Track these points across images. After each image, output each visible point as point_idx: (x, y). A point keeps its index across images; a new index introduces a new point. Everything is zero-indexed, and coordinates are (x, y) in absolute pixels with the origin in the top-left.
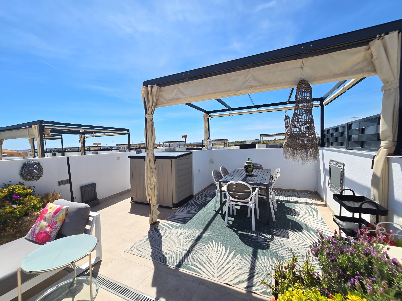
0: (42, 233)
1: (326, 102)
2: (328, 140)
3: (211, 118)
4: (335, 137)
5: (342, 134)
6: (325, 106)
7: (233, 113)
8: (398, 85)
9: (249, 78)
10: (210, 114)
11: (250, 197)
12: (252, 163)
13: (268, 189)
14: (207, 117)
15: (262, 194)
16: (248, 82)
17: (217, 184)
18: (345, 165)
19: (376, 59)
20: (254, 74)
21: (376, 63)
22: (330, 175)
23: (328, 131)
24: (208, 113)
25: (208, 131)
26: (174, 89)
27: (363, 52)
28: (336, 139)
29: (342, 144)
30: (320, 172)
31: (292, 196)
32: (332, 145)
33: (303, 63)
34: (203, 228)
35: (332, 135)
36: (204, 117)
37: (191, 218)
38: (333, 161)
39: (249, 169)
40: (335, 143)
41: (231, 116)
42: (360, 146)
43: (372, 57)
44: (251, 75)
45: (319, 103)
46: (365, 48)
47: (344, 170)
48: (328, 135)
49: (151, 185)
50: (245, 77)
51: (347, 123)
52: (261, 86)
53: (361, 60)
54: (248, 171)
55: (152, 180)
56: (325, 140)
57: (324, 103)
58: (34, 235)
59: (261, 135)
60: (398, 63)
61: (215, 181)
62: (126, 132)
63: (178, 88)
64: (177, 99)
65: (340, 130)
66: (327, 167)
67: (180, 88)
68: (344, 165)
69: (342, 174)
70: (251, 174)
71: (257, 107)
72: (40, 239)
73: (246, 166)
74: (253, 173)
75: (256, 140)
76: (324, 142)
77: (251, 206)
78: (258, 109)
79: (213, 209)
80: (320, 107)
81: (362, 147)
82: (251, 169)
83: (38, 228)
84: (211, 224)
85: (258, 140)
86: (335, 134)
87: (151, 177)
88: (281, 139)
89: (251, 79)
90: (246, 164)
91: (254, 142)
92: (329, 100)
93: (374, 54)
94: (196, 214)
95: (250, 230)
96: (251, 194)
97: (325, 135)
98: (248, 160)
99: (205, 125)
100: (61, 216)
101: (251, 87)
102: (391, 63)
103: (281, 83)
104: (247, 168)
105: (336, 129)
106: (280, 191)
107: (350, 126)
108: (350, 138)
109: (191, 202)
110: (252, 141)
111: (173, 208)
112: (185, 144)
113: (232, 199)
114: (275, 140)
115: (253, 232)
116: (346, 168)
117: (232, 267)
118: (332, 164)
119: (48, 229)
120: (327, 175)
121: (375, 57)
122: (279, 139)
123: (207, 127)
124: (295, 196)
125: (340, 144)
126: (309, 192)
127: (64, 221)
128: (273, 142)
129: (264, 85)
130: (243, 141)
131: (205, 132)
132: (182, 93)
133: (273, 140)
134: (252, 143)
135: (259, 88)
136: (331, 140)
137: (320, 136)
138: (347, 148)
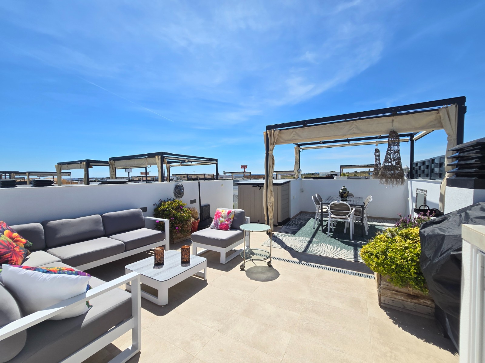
0: (223, 224)
1: (415, 138)
2: (417, 172)
3: (302, 150)
4: (422, 169)
5: (428, 167)
6: (415, 141)
7: (324, 146)
8: (456, 137)
9: (353, 128)
10: (301, 147)
11: (349, 215)
12: (347, 190)
13: (363, 210)
14: (298, 149)
15: (357, 214)
16: (352, 130)
17: (317, 206)
18: (428, 191)
19: (443, 120)
20: (357, 125)
21: (443, 122)
22: (416, 202)
23: (417, 164)
24: (299, 145)
25: (299, 162)
26: (292, 132)
27: (435, 115)
28: (423, 171)
29: (427, 176)
30: (409, 201)
31: (382, 222)
32: (420, 177)
33: (393, 119)
34: (311, 236)
35: (420, 167)
36: (296, 149)
37: (298, 232)
38: (419, 189)
39: (344, 195)
40: (422, 175)
41: (322, 149)
42: (438, 176)
43: (440, 118)
44: (355, 125)
45: (409, 138)
46: (436, 112)
47: (426, 196)
48: (417, 167)
49: (270, 203)
50: (350, 127)
51: (431, 158)
52: (362, 133)
53: (434, 119)
54: (343, 196)
55: (271, 199)
56: (414, 172)
57: (413, 138)
58: (217, 226)
59: (341, 166)
60: (455, 124)
61: (315, 204)
62: (214, 161)
63: (295, 132)
64: (295, 140)
65: (427, 164)
66: (415, 195)
67: (297, 131)
68: (426, 191)
69: (425, 198)
70: (346, 199)
71: (349, 141)
72: (224, 227)
73: (342, 192)
74: (347, 199)
75: (331, 172)
76: (414, 174)
77: (350, 221)
78: (349, 143)
79: (312, 227)
80: (410, 142)
81: (440, 177)
82: (346, 195)
83: (220, 222)
84: (316, 235)
85: (334, 172)
86: (422, 167)
87: (271, 197)
88: (364, 172)
89: (354, 128)
90: (342, 191)
91: (329, 175)
92: (418, 137)
93: (442, 116)
94: (299, 230)
95: (350, 239)
96: (350, 212)
97: (414, 168)
98: (343, 188)
99: (296, 157)
100: (232, 216)
101: (355, 134)
102: (451, 123)
103: (377, 132)
104: (343, 195)
105: (423, 163)
106: (370, 218)
107: (432, 161)
108: (433, 170)
109: (290, 223)
110: (326, 173)
111: (278, 225)
112: (250, 174)
113: (333, 216)
114: (356, 172)
115: (351, 240)
116: (428, 194)
117: (341, 253)
118: (418, 192)
119: (227, 222)
120: (414, 202)
121: (442, 119)
122: (362, 172)
123: (298, 159)
124: (384, 222)
125: (426, 176)
126: (398, 220)
127: (234, 219)
128: (354, 175)
129: (364, 133)
130: (314, 173)
131: (296, 163)
132: (299, 136)
133: (354, 172)
134: (327, 175)
135: (360, 134)
136: (419, 172)
137: (409, 169)
138: (430, 179)
